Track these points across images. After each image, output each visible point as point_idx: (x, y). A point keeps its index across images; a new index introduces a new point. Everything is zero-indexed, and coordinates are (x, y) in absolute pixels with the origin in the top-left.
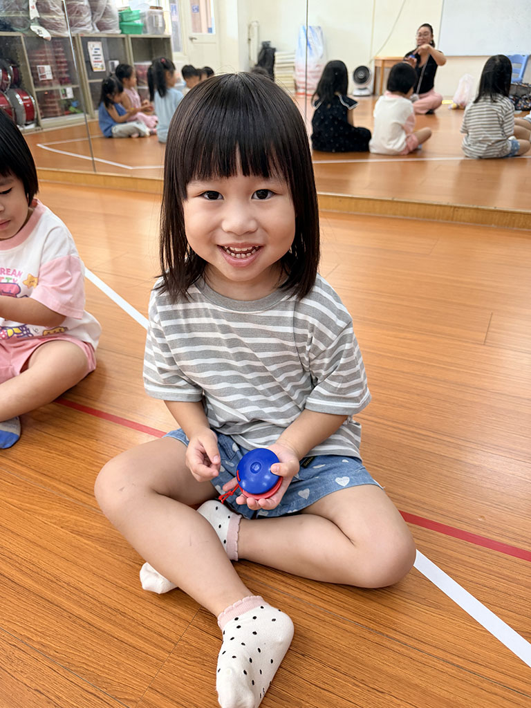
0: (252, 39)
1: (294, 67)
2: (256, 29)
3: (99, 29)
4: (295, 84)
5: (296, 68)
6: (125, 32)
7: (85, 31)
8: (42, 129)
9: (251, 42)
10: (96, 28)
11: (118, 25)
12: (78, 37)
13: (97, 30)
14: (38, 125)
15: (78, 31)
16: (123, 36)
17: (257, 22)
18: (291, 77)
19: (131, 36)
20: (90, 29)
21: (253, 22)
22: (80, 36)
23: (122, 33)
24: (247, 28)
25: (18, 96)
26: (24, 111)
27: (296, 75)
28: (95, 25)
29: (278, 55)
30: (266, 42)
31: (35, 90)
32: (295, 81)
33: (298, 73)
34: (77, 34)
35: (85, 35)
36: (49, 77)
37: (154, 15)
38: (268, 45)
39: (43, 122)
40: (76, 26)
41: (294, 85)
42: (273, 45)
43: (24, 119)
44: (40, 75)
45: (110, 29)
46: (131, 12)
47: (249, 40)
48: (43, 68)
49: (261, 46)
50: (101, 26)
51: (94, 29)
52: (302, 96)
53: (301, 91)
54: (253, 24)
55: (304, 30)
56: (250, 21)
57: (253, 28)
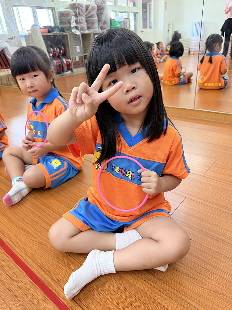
0: (169, 30)
2: (172, 25)
4: (189, 50)
5: (190, 43)
7: (95, 31)
8: (74, 73)
10: (100, 29)
11: (109, 27)
12: (92, 33)
15: (92, 30)
20: (97, 30)
24: (168, 26)
25: (64, 59)
32: (189, 48)
33: (190, 45)
36: (78, 51)
37: (125, 22)
38: (177, 32)
39: (74, 70)
42: (179, 33)
43: (66, 69)
44: (74, 50)
46: (115, 21)
48: (76, 47)
49: (174, 33)
50: (102, 28)
52: (192, 55)
53: (192, 53)
54: (171, 23)
55: (195, 24)
56: (169, 22)
57: (170, 25)
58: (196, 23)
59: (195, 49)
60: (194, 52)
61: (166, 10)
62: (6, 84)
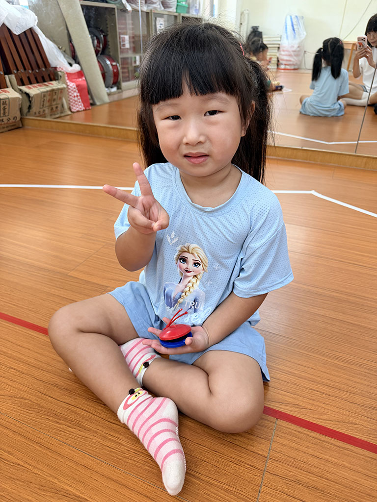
0: (243, 23)
1: (279, 48)
2: (246, 15)
3: (163, 7)
4: (278, 61)
5: (281, 49)
6: (178, 11)
7: (155, 8)
8: (122, 92)
9: (242, 25)
10: (161, 6)
11: (176, 5)
12: (151, 12)
13: (163, 8)
14: (119, 88)
15: (152, 7)
16: (176, 14)
18: (275, 55)
19: (182, 15)
20: (158, 7)
21: (245, 10)
22: (153, 12)
23: (176, 12)
25: (108, 62)
26: (112, 75)
27: (280, 54)
28: (161, 3)
29: (266, 38)
30: (256, 27)
31: (120, 56)
32: (278, 58)
33: (283, 53)
34: (151, 10)
35: (156, 12)
36: (127, 46)
38: (257, 29)
39: (124, 85)
40: (150, 3)
41: (276, 62)
42: (260, 30)
43: (112, 82)
44: (122, 44)
45: (171, 8)
47: (241, 24)
48: (124, 37)
49: (250, 30)
50: (165, 4)
51: (160, 7)
52: (283, 71)
53: (282, 67)
54: (245, 12)
55: (291, 19)
56: (243, 10)
57: (244, 15)
58: (293, 17)
59: (290, 61)
60: (285, 65)
62: (37, 114)
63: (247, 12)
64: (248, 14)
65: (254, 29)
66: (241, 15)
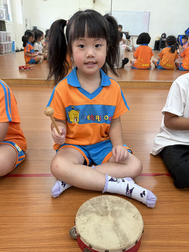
0: (27, 25)
2: (29, 21)
9: (27, 26)
17: (29, 18)
21: (27, 18)
56: (26, 18)
57: (27, 21)
61: (22, 6)
63: (29, 19)
64: (30, 20)
65: (35, 28)
66: (26, 20)
